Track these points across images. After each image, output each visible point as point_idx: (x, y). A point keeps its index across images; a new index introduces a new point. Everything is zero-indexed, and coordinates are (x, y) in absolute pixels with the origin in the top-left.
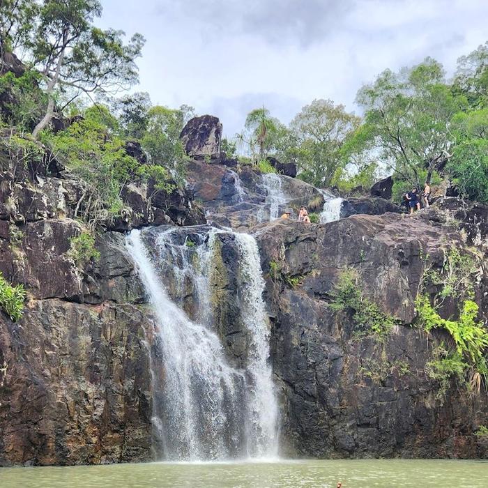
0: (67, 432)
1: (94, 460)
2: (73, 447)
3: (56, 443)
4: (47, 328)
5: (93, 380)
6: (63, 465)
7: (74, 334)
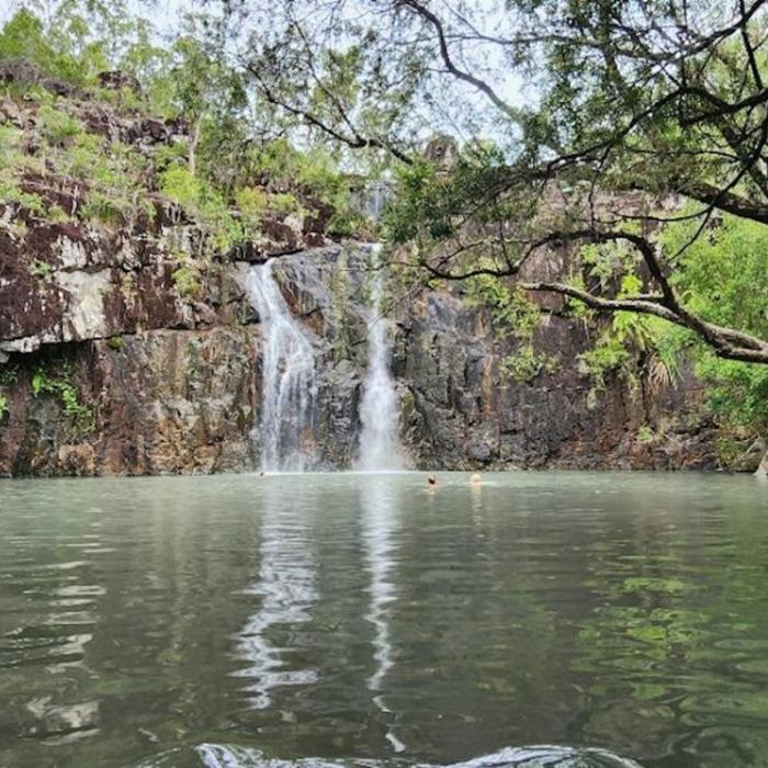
0: (156, 445)
1: (183, 471)
2: (158, 459)
3: (145, 456)
4: (149, 354)
5: (189, 398)
6: (149, 474)
7: (172, 357)
